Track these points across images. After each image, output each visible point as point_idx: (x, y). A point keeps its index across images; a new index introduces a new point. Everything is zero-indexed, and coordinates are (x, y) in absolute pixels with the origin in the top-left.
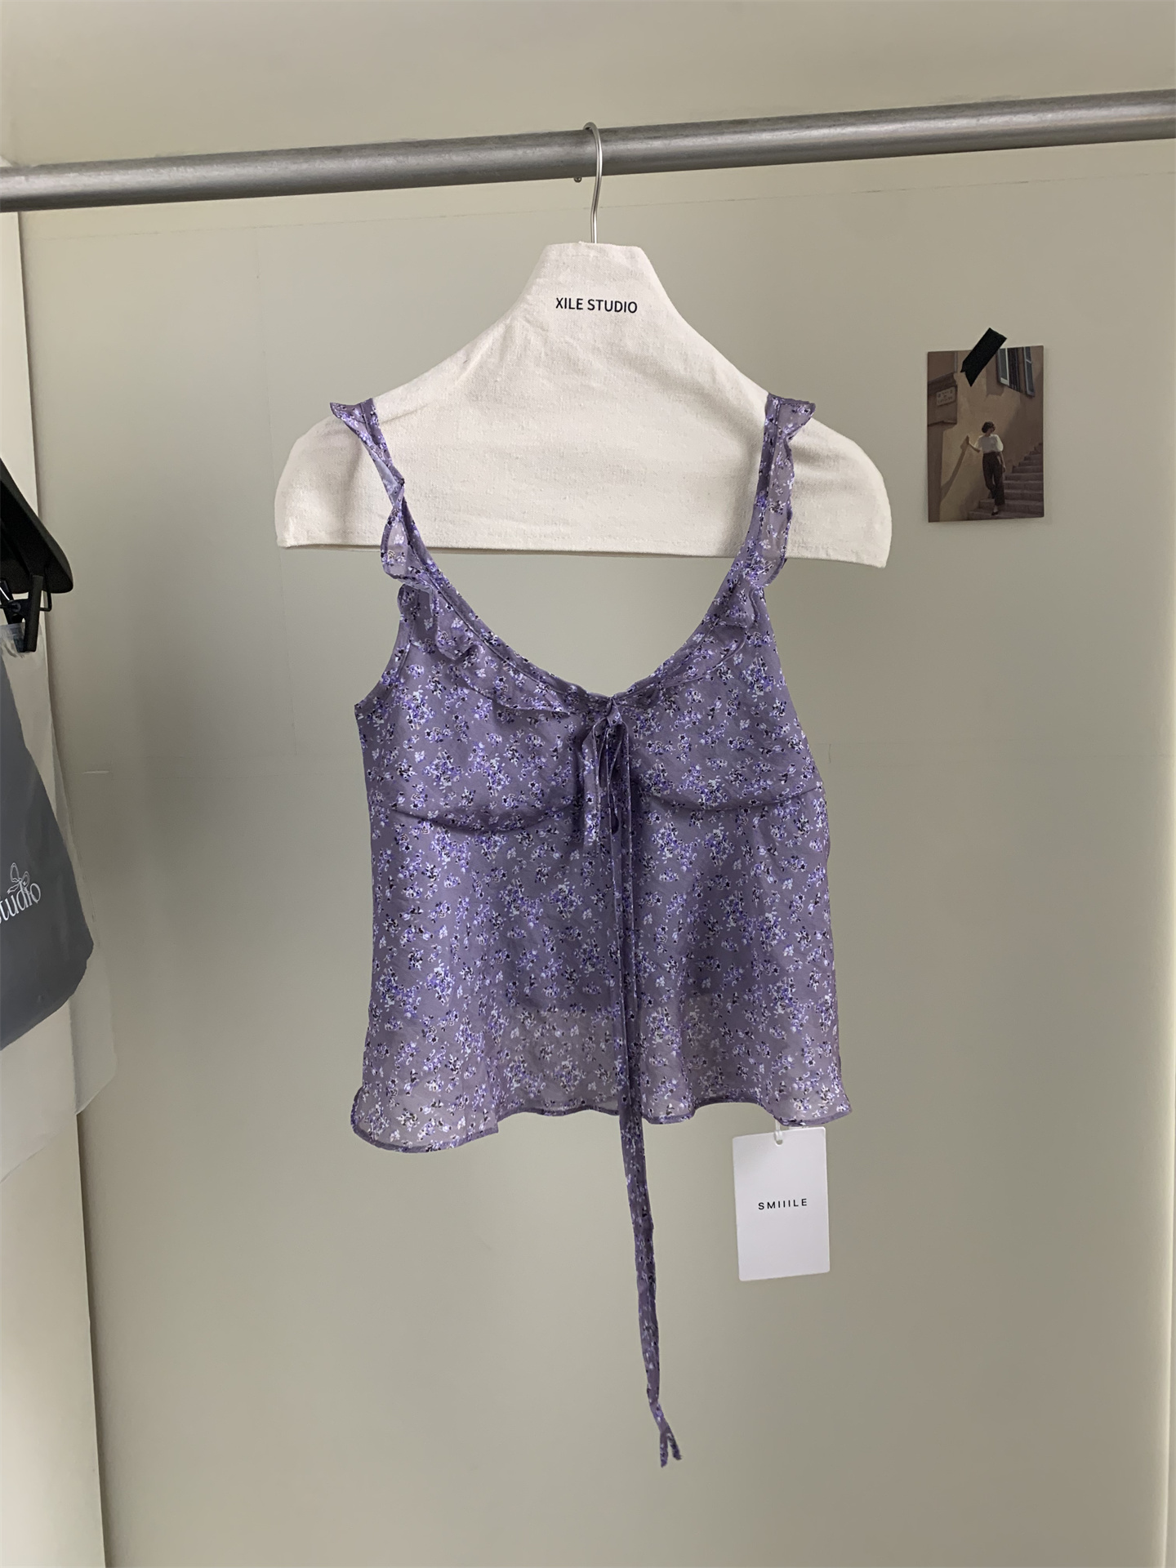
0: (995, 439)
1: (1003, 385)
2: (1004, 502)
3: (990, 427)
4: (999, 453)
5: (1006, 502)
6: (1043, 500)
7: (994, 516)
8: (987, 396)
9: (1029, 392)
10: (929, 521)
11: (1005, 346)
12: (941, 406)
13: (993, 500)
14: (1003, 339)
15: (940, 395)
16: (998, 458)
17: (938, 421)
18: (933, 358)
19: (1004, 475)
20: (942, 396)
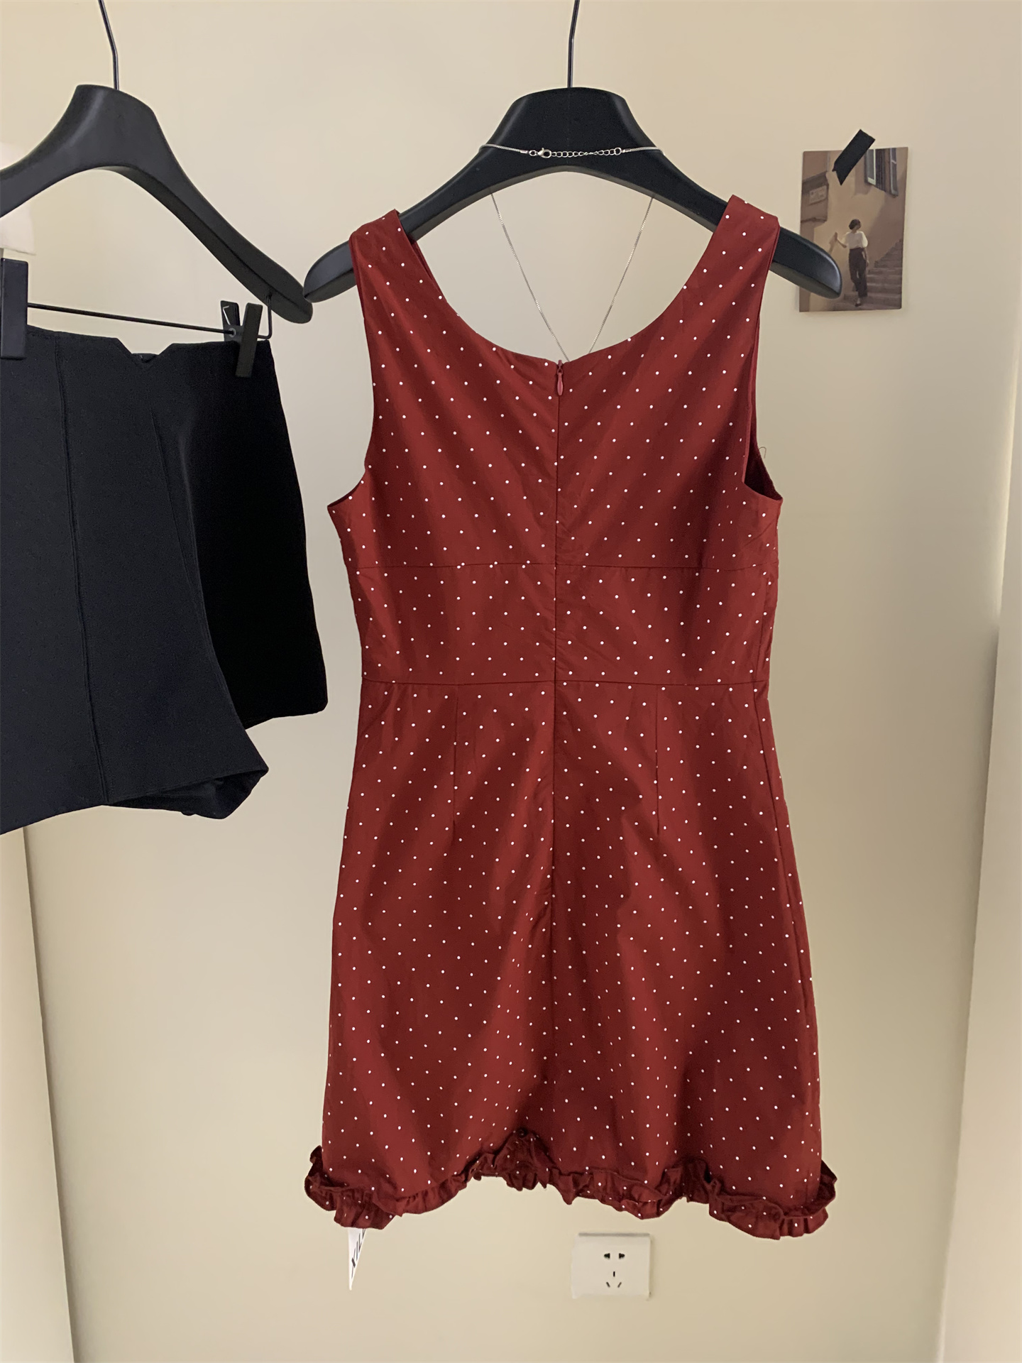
0: (861, 235)
1: (870, 184)
2: (865, 295)
3: (856, 224)
4: (863, 249)
5: (869, 294)
6: (900, 293)
7: (858, 307)
8: (855, 194)
9: (893, 191)
10: (801, 311)
11: (873, 147)
12: (815, 203)
13: (857, 293)
14: (872, 140)
15: (812, 193)
16: (863, 253)
17: (810, 217)
18: (808, 157)
19: (867, 269)
20: (815, 194)
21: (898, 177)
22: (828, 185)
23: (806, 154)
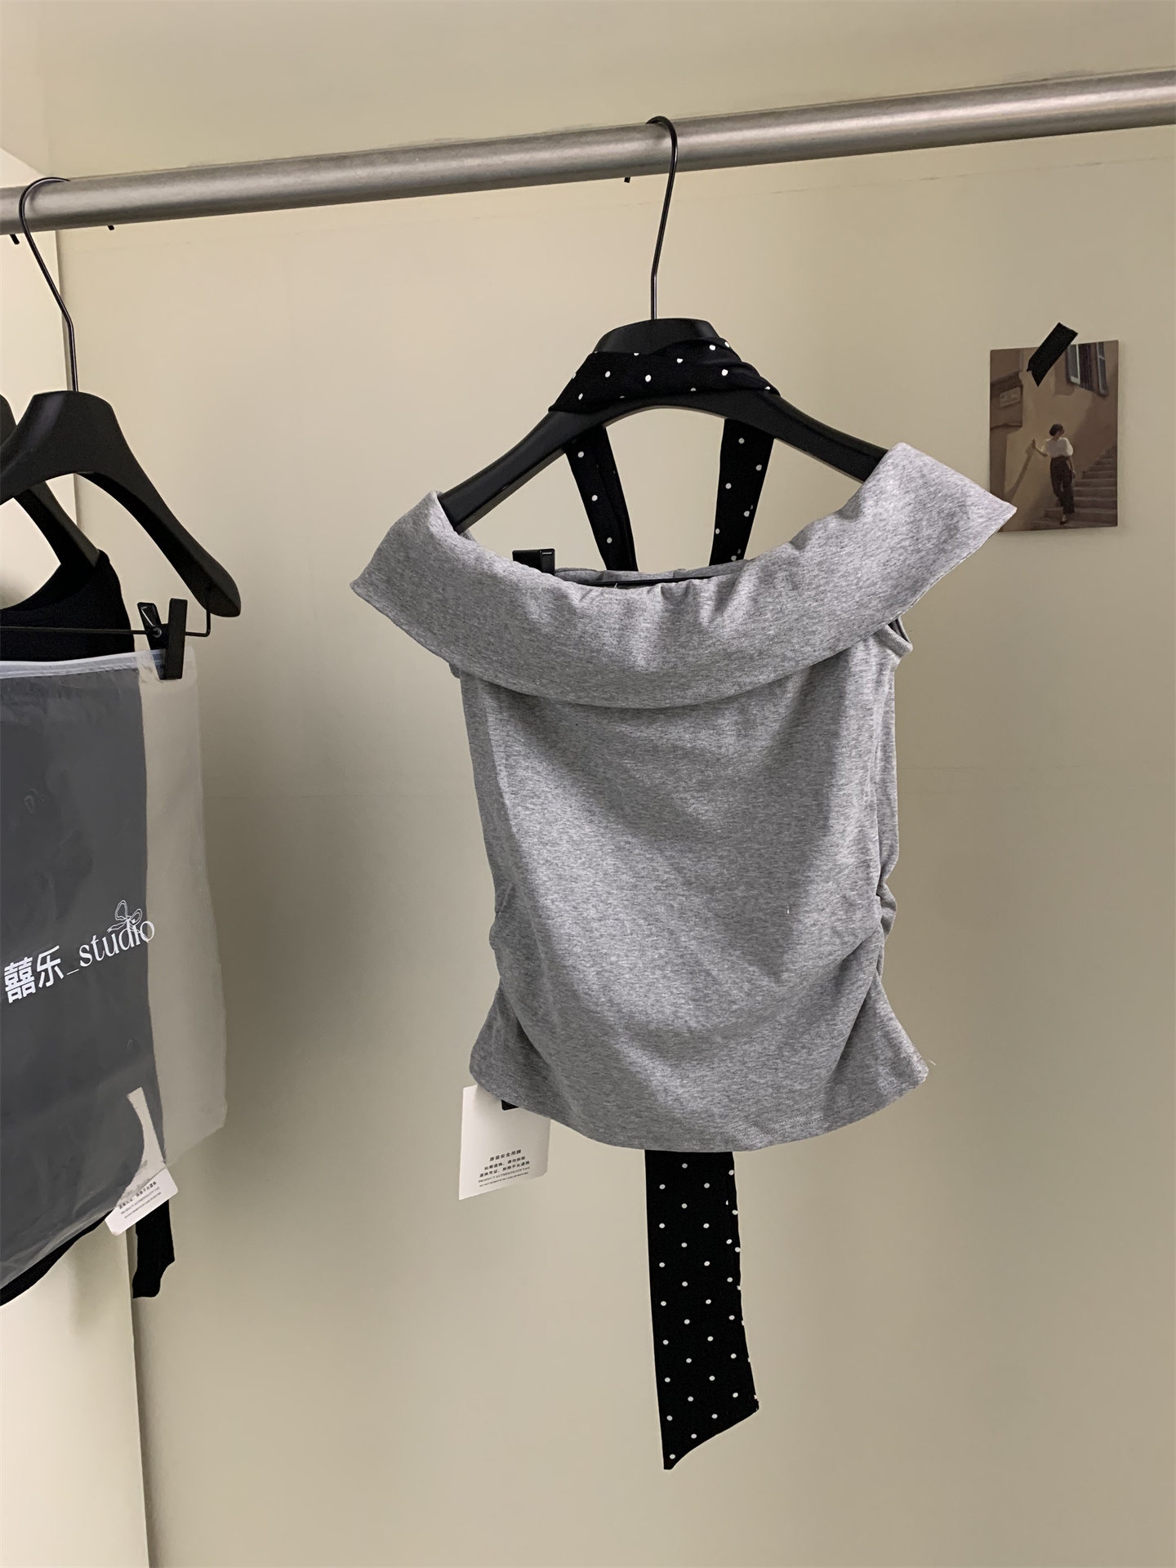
0: (1064, 442)
1: (1073, 384)
2: (1073, 511)
3: (1058, 430)
4: (1067, 458)
5: (1077, 510)
6: (1116, 507)
7: (1062, 525)
8: (1057, 396)
9: (1102, 391)
11: (1076, 342)
12: (1007, 408)
13: (1061, 508)
14: (1074, 334)
15: (1003, 397)
16: (1068, 462)
17: (1001, 424)
19: (1073, 481)
20: (1006, 399)
21: (1108, 375)
22: (1022, 387)
23: (993, 353)
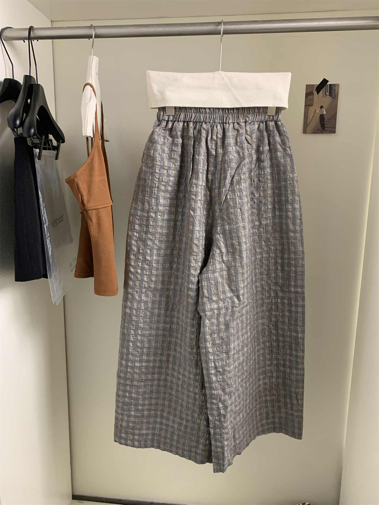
0: (324, 111)
1: (327, 95)
2: (325, 129)
3: (322, 107)
4: (324, 115)
5: (325, 128)
6: (335, 128)
7: (322, 132)
8: (322, 98)
9: (334, 97)
10: (303, 133)
11: (328, 83)
12: (309, 100)
13: (322, 128)
15: (309, 97)
17: (308, 104)
19: (325, 121)
21: (336, 93)
22: (314, 95)
23: (307, 85)
